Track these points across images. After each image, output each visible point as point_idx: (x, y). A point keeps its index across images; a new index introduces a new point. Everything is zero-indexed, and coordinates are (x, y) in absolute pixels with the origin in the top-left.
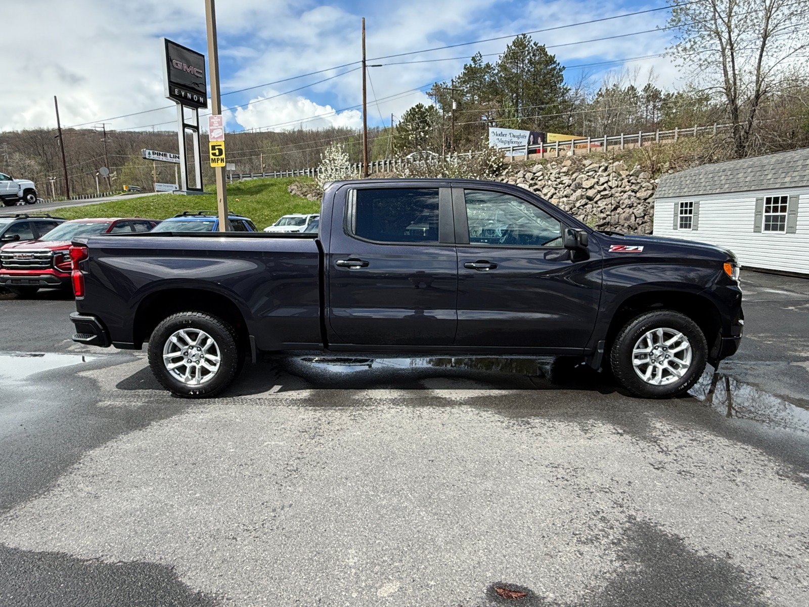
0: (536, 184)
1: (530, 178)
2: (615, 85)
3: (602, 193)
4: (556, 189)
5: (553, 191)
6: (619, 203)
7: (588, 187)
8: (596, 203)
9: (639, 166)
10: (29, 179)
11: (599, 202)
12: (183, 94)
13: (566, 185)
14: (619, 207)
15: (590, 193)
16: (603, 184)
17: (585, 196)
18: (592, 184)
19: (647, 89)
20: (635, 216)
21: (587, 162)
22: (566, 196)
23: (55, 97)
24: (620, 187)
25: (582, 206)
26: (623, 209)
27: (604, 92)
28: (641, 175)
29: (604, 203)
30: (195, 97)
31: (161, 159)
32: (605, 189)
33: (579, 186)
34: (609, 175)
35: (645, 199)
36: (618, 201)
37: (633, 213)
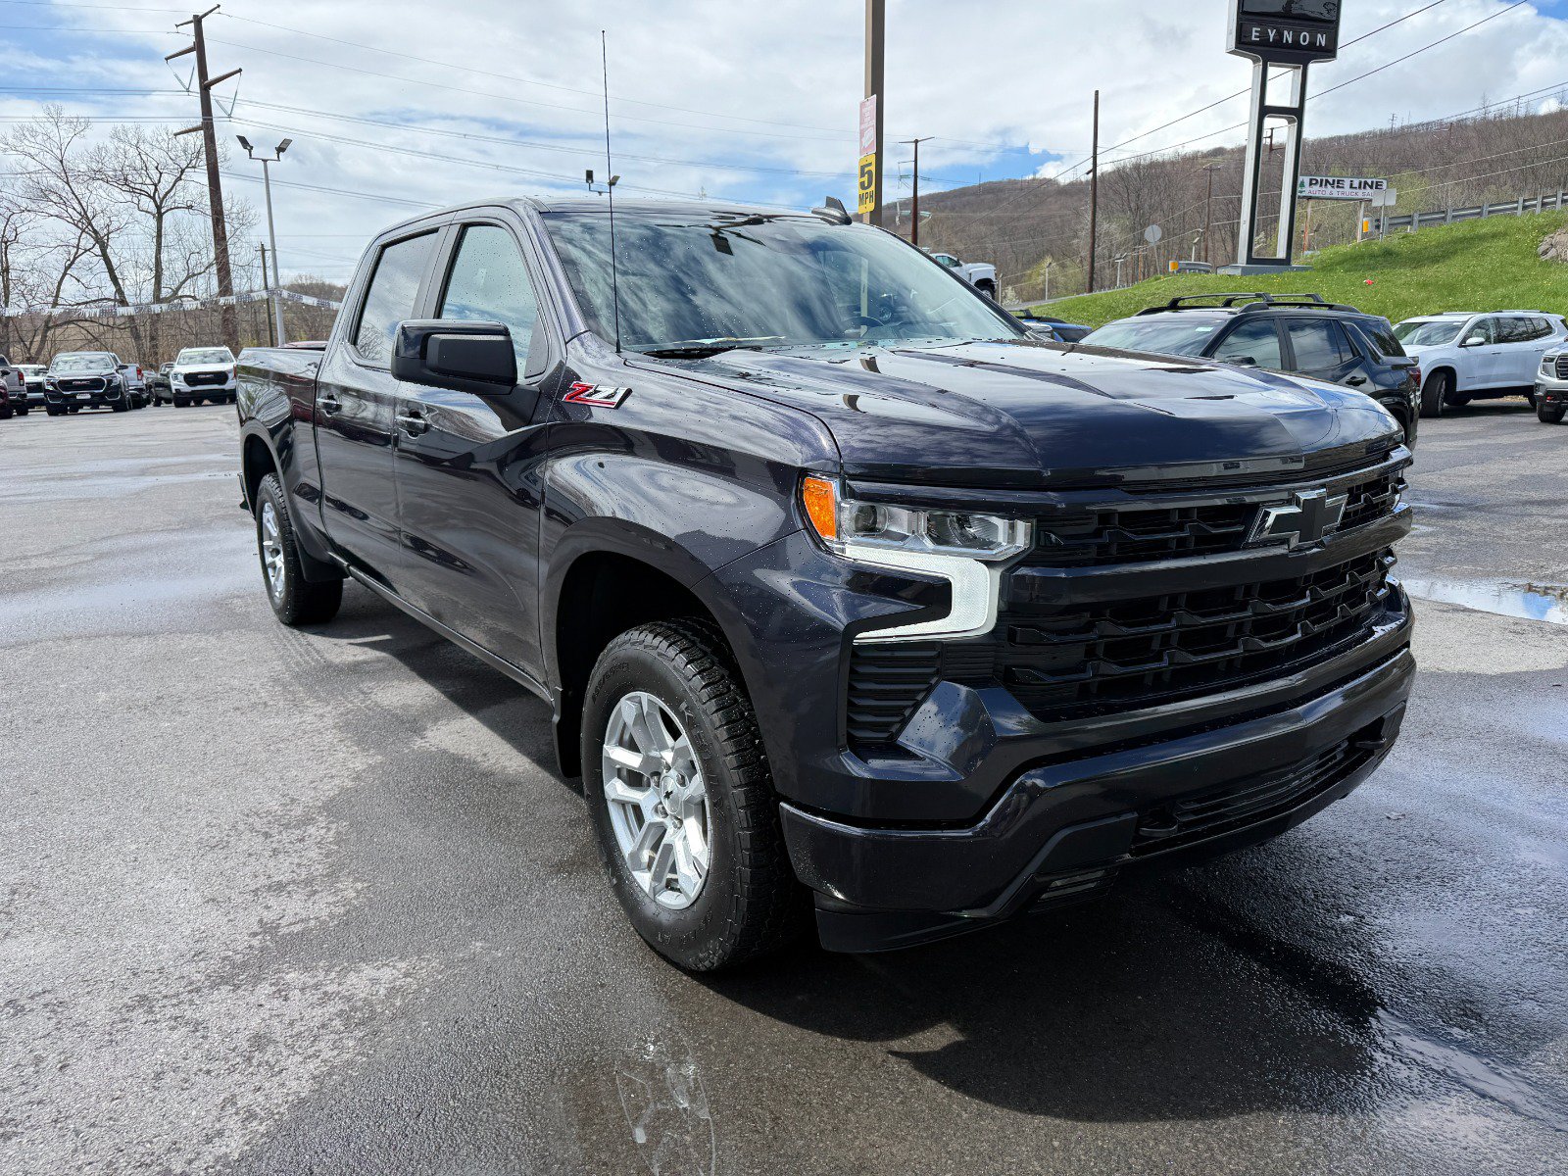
10: (989, 262)
12: (1272, 35)
23: (1097, 92)
30: (1305, 38)
31: (1327, 195)
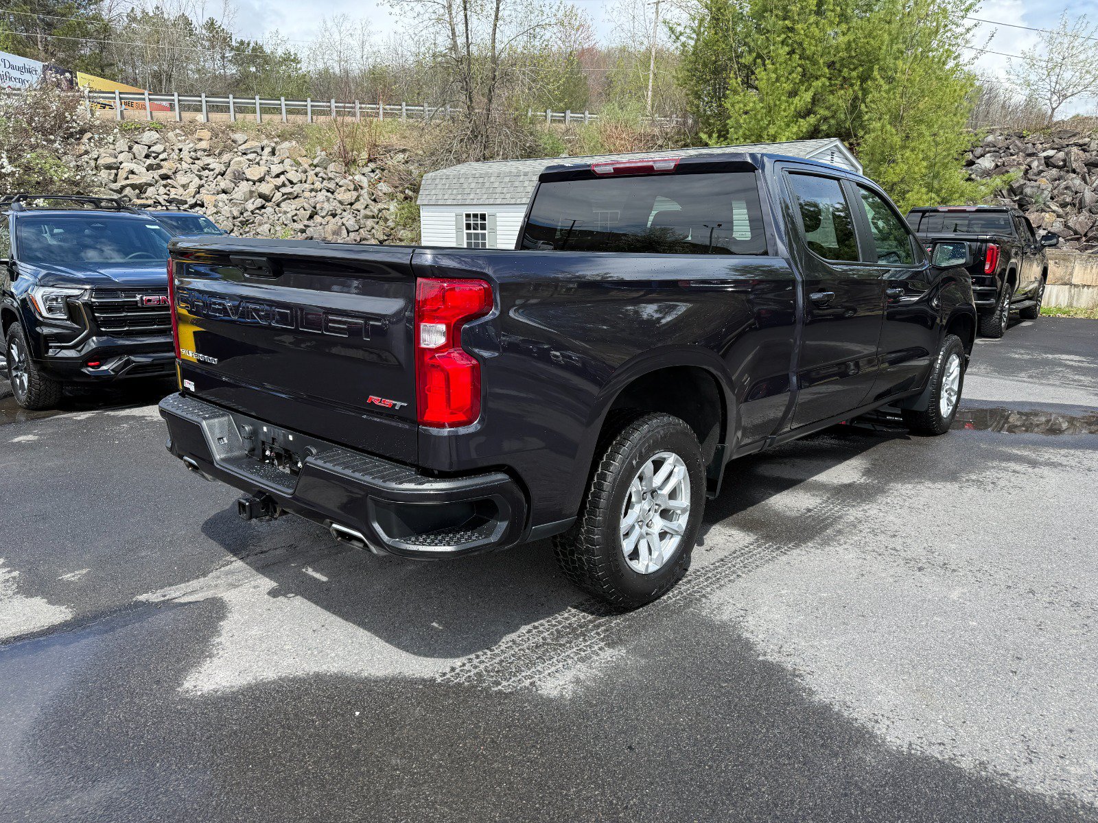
0: (159, 167)
1: (144, 155)
2: (157, 8)
3: (284, 190)
4: (200, 178)
5: (197, 181)
6: (315, 208)
7: (256, 179)
8: (278, 205)
9: (324, 153)
11: (283, 205)
13: (217, 171)
14: (316, 214)
15: (265, 188)
16: (278, 176)
17: (256, 194)
18: (262, 175)
19: (211, 25)
20: (347, 229)
21: (239, 137)
22: (224, 192)
24: (305, 182)
25: (257, 208)
26: (323, 217)
27: (139, 15)
28: (332, 167)
29: (293, 207)
32: (284, 185)
33: (239, 177)
34: (282, 162)
35: (351, 204)
36: (313, 205)
37: (343, 224)
